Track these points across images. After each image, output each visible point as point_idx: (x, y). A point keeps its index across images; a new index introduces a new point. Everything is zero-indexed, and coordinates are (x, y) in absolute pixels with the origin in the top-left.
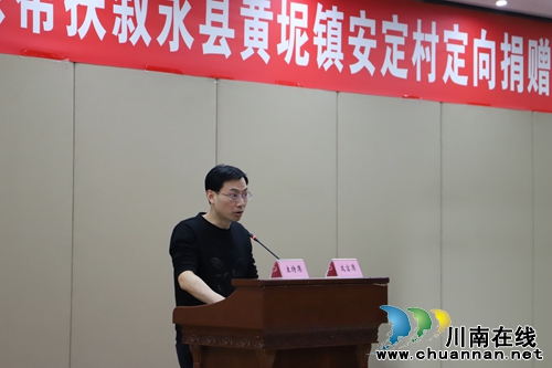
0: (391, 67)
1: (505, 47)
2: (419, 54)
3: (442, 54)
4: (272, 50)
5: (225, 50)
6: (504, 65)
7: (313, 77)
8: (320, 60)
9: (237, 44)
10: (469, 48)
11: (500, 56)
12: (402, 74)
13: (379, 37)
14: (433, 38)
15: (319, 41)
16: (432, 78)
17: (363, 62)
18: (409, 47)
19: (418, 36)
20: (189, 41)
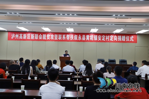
0: (103, 39)
1: (118, 37)
2: (107, 38)
3: (110, 38)
4: (89, 39)
5: (85, 40)
6: (118, 39)
7: (94, 41)
8: (95, 40)
9: (86, 39)
10: (114, 37)
11: (118, 38)
12: (105, 40)
13: (102, 37)
14: (109, 37)
15: (94, 38)
16: (108, 40)
17: (100, 39)
18: (105, 38)
19: (107, 37)
20: (81, 39)
